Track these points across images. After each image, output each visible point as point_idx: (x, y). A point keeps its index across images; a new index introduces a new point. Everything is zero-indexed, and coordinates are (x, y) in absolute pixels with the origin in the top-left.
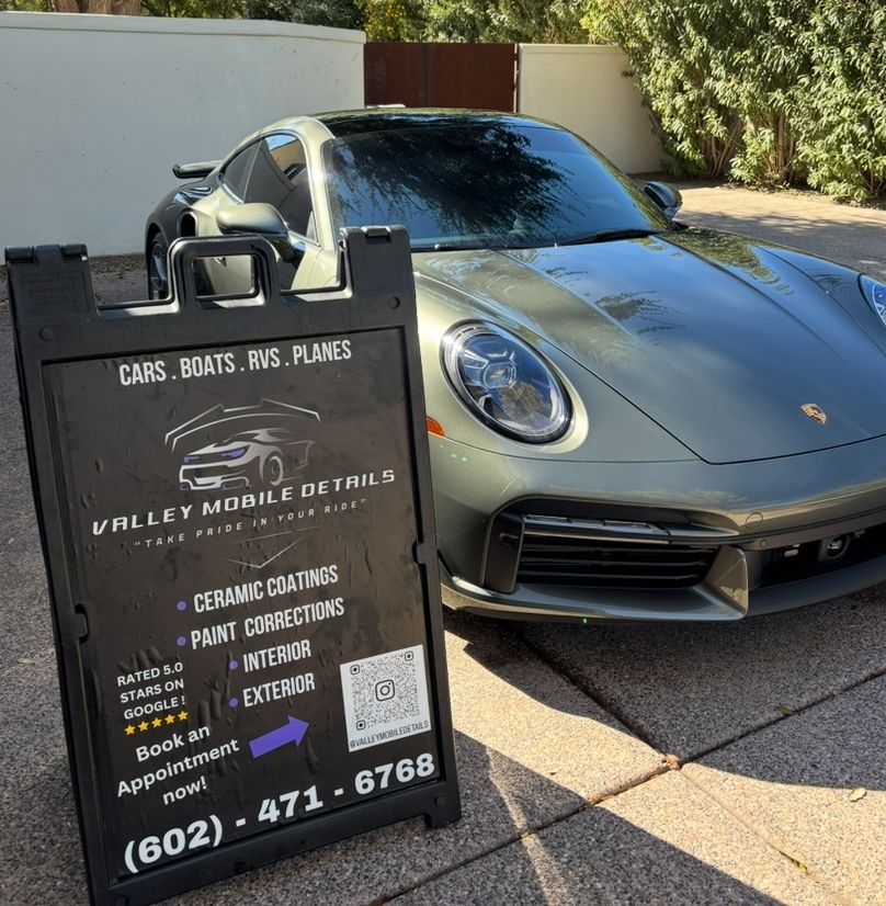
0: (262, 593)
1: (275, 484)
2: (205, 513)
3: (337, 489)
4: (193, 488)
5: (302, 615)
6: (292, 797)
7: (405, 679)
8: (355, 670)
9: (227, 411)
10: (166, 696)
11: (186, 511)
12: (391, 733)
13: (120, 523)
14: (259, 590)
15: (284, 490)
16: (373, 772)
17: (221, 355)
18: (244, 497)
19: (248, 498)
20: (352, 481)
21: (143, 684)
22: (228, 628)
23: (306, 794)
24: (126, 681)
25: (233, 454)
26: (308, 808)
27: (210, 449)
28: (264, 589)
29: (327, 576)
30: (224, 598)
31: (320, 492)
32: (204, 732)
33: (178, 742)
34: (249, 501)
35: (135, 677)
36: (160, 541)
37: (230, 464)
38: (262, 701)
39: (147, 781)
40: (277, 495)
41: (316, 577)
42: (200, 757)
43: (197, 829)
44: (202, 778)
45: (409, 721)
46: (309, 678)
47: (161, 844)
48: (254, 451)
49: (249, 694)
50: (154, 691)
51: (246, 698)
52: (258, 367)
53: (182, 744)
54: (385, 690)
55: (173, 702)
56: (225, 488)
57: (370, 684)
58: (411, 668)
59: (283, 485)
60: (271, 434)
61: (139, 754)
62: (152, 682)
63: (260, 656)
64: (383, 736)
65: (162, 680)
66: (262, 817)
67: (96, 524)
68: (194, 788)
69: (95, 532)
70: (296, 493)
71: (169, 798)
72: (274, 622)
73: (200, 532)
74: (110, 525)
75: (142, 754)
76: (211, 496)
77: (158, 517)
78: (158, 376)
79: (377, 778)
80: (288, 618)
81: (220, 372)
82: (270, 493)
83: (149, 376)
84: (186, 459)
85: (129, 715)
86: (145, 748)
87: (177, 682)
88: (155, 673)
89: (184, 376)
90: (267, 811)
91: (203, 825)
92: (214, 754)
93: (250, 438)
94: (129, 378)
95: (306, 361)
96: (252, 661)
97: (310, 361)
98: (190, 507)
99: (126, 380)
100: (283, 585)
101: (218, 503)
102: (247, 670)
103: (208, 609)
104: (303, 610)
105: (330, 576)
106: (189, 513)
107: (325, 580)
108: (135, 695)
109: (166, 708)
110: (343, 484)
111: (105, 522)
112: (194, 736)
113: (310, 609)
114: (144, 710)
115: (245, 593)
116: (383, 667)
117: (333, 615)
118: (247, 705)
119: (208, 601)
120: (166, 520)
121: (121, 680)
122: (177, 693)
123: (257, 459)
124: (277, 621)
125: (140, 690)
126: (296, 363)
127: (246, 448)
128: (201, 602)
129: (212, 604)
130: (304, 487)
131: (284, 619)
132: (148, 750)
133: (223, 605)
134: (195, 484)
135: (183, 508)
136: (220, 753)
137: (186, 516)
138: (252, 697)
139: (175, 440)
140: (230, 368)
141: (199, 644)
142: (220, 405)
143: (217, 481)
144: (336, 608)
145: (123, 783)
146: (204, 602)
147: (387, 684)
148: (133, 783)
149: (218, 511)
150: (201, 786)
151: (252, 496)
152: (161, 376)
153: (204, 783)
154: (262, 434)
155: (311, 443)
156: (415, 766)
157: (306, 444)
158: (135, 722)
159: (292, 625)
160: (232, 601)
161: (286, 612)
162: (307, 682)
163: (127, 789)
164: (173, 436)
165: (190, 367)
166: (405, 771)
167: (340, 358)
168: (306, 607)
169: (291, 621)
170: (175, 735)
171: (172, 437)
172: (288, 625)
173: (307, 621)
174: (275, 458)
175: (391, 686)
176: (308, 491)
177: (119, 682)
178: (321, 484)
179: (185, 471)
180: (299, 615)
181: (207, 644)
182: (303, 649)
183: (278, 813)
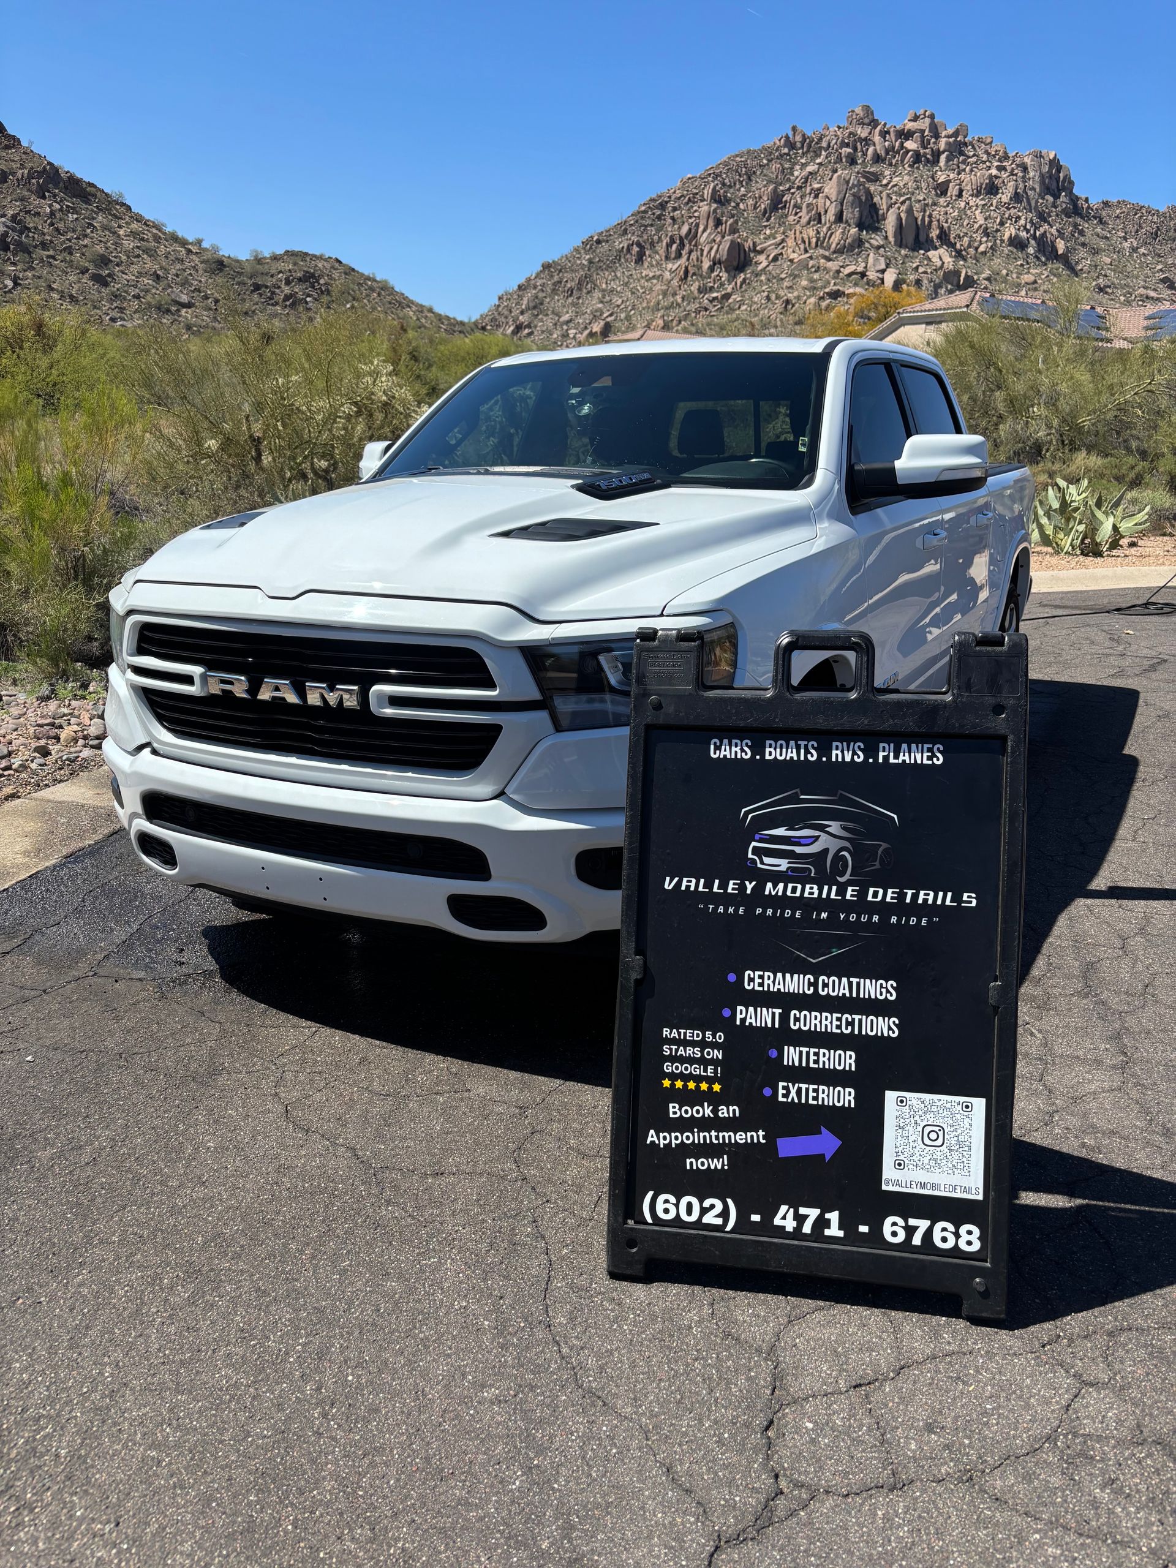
0: (812, 988)
1: (841, 880)
2: (767, 893)
3: (908, 900)
4: (759, 865)
5: (850, 1024)
6: (813, 1213)
7: (959, 1131)
8: (902, 1101)
9: (802, 797)
10: (703, 1062)
11: (749, 886)
12: (934, 1186)
13: (689, 883)
14: (810, 984)
15: (850, 889)
16: (906, 1222)
17: (806, 743)
18: (808, 886)
19: (811, 888)
20: (926, 896)
21: (685, 1043)
22: (774, 1014)
23: (827, 1216)
24: (670, 1034)
25: (803, 841)
26: (827, 1232)
27: (781, 832)
28: (815, 984)
29: (884, 990)
30: (774, 982)
31: (888, 899)
32: (734, 1111)
33: (708, 1112)
34: (811, 891)
35: (679, 1034)
36: (721, 909)
37: (798, 850)
38: (796, 1101)
39: (674, 1139)
40: (841, 891)
41: (872, 989)
42: (726, 1135)
43: (712, 1206)
44: (725, 1157)
45: (956, 1179)
46: (850, 1093)
47: (677, 1205)
48: (824, 842)
49: (784, 1088)
50: (694, 1053)
51: (781, 1092)
52: (840, 759)
53: (712, 1116)
54: (933, 1136)
55: (709, 1071)
56: (790, 873)
57: (916, 1123)
58: (967, 1121)
59: (849, 883)
60: (844, 828)
61: (671, 1110)
62: (693, 1044)
63: (801, 1053)
64: (923, 1185)
65: (703, 1044)
66: (777, 1221)
67: (668, 879)
68: (716, 1164)
69: (666, 886)
70: (862, 894)
71: (691, 1163)
72: (821, 1022)
73: (759, 911)
74: (679, 883)
75: (674, 1110)
76: (776, 877)
77: (723, 885)
78: (743, 754)
79: (910, 1231)
80: (835, 1023)
81: (802, 758)
82: (834, 888)
83: (736, 752)
84: (757, 837)
85: (668, 1068)
86: (677, 1106)
87: (716, 1051)
88: (698, 1036)
89: (767, 757)
90: (784, 1218)
91: (719, 1206)
92: (740, 1137)
94: (718, 752)
95: (892, 760)
96: (792, 1055)
97: (896, 761)
98: (754, 883)
99: (715, 753)
100: (837, 987)
101: (781, 886)
102: (785, 1063)
103: (757, 988)
104: (853, 1020)
105: (888, 991)
106: (752, 889)
107: (881, 994)
108: (677, 1051)
109: (702, 1073)
110: (915, 897)
111: (676, 879)
112: (724, 1112)
113: (860, 1021)
114: (681, 1068)
115: (795, 984)
116: (934, 1109)
117: (886, 1034)
118: (781, 1099)
119: (757, 980)
120: (730, 890)
121: (666, 1032)
122: (714, 1062)
123: (826, 851)
124: (824, 1022)
125: (681, 1048)
126: (881, 760)
127: (817, 838)
128: (751, 980)
129: (761, 985)
130: (871, 890)
131: (831, 1023)
132: (680, 1109)
133: (771, 989)
134: (762, 863)
135: (747, 883)
136: (746, 1139)
137: (749, 892)
138: (788, 1092)
139: (750, 816)
140: (812, 756)
141: (743, 1020)
142: (798, 790)
143: (783, 864)
144: (890, 1028)
145: (652, 1132)
146: (755, 980)
147: (936, 1129)
148: (661, 1135)
149: (780, 893)
150: (723, 1165)
151: (815, 887)
152: (746, 754)
153: (726, 1163)
154: (834, 827)
155: (884, 845)
156: (957, 1235)
157: (881, 845)
158: (673, 1077)
159: (839, 1031)
160: (781, 987)
161: (835, 1015)
162: (847, 1097)
163: (655, 1139)
164: (749, 812)
165: (775, 750)
166: (943, 1235)
167: (930, 762)
168: (857, 1017)
169: (839, 1027)
170: (706, 1104)
171: (747, 813)
172: (835, 1030)
173: (856, 1032)
174: (844, 853)
175: (941, 1134)
176: (875, 894)
178: (890, 891)
179: (754, 847)
180: (848, 1023)
181: (751, 1024)
182: (847, 1060)
183: (795, 1224)
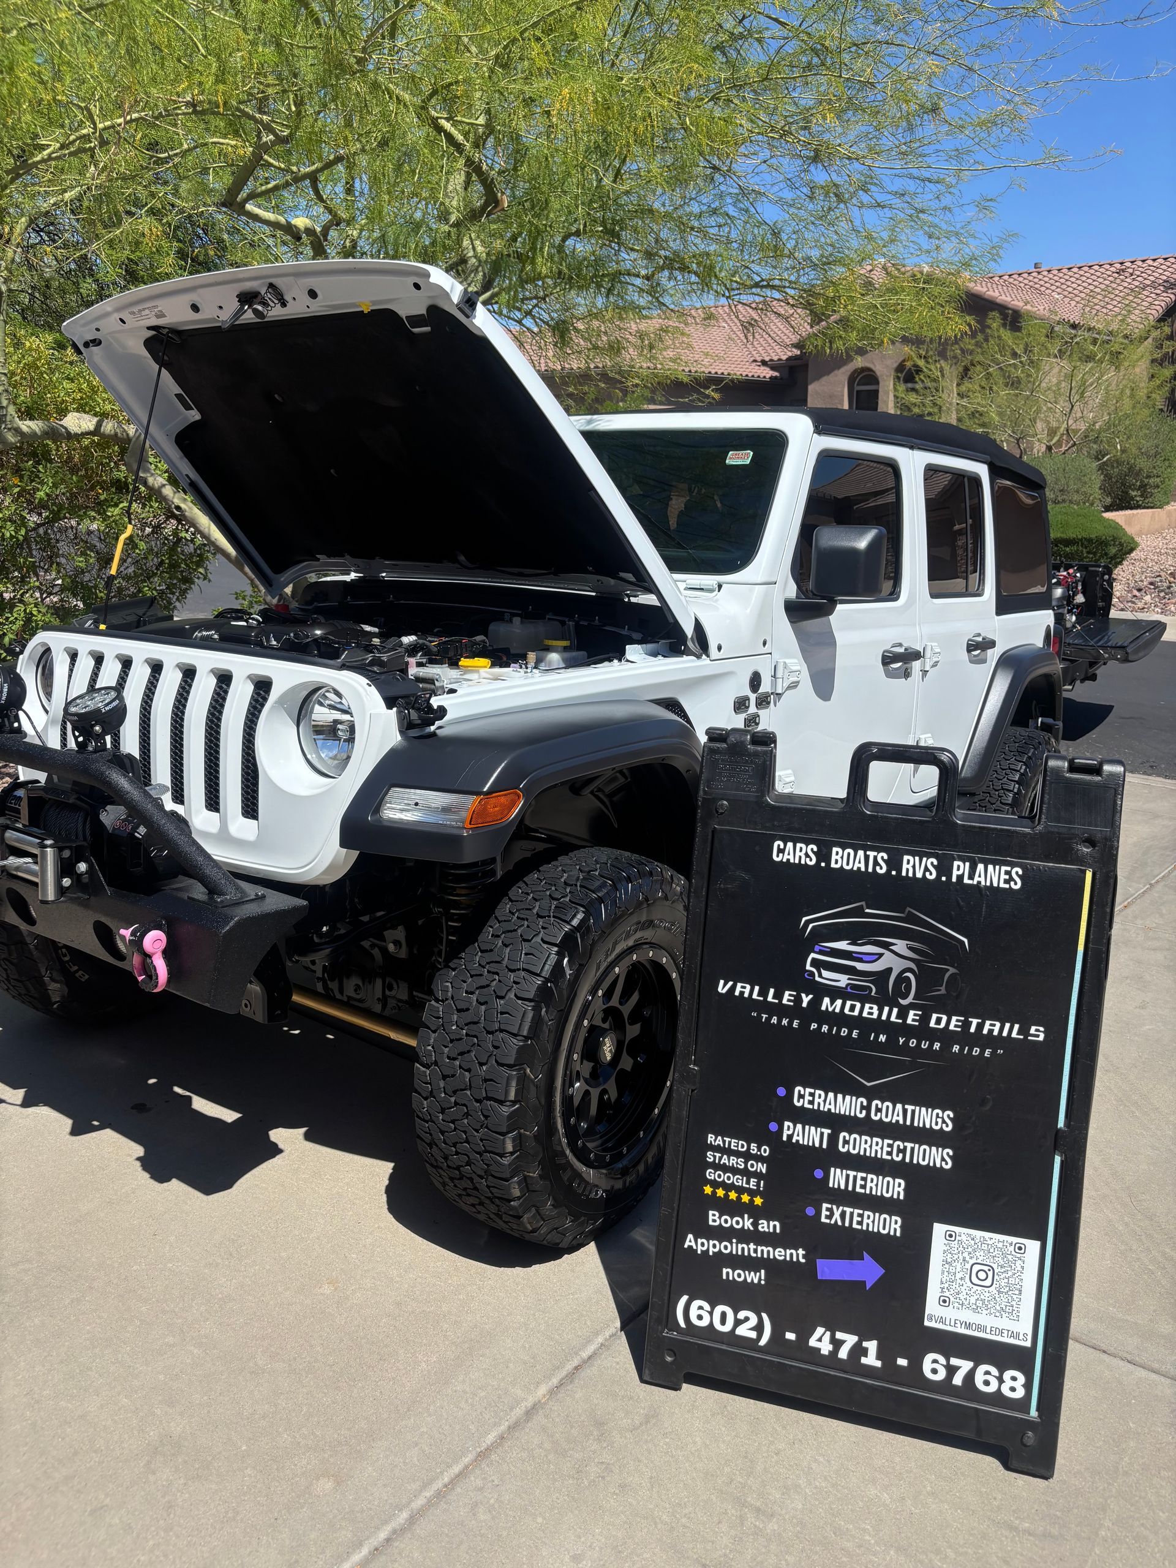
0: (864, 1112)
1: (904, 1002)
2: (823, 1008)
3: (972, 1030)
4: (817, 979)
5: (903, 1151)
6: (850, 1340)
7: (1010, 1273)
8: (951, 1236)
9: (867, 911)
10: (745, 1173)
11: (806, 999)
12: (979, 1328)
13: (743, 989)
14: (862, 1108)
15: (912, 1012)
16: (948, 1361)
17: (876, 853)
18: (867, 1006)
19: (871, 1008)
20: (991, 1027)
21: (729, 1152)
22: (822, 1134)
23: (865, 1344)
24: (715, 1141)
25: (865, 958)
26: (864, 1360)
27: (843, 945)
28: (868, 1108)
29: (940, 1120)
30: (825, 1101)
31: (952, 1027)
32: (775, 1226)
33: (748, 1224)
34: (871, 1011)
35: (724, 1142)
36: (774, 1020)
37: (860, 966)
38: (840, 1223)
39: (713, 1247)
40: (903, 1014)
41: (929, 1118)
42: (765, 1249)
43: (747, 1319)
44: (763, 1271)
45: (1004, 1323)
46: (896, 1222)
47: (711, 1313)
48: (887, 961)
49: (827, 1209)
50: (737, 1163)
51: (824, 1213)
52: (911, 875)
53: (752, 1228)
54: (982, 1275)
55: (752, 1183)
56: (849, 990)
57: (964, 1260)
58: (1019, 1263)
59: (912, 1006)
60: (910, 948)
61: (711, 1218)
62: (738, 1154)
63: (848, 1176)
64: (968, 1326)
65: (747, 1156)
66: (813, 1342)
67: (722, 982)
68: (753, 1277)
69: (720, 990)
70: (924, 1019)
71: (728, 1273)
72: (871, 1147)
73: (814, 1026)
74: (733, 988)
75: (714, 1218)
76: (835, 993)
77: (779, 995)
78: (808, 859)
79: (952, 1370)
80: (886, 1149)
81: (870, 870)
82: (895, 1010)
83: (800, 857)
84: (817, 948)
85: (710, 1174)
86: (717, 1214)
87: (760, 1164)
88: (743, 1146)
89: (833, 865)
90: (820, 1340)
91: (754, 1320)
92: (779, 1254)
93: (886, 946)
94: (781, 855)
95: (966, 881)
96: (838, 1178)
97: (970, 882)
98: (811, 996)
99: (778, 856)
100: (891, 1113)
101: (839, 1002)
102: (831, 1185)
103: (807, 1105)
104: (905, 1148)
105: (944, 1122)
106: (809, 1003)
107: (937, 1124)
108: (720, 1159)
109: (744, 1185)
110: (980, 1027)
111: (730, 983)
112: (764, 1226)
113: (913, 1149)
114: (724, 1177)
115: (847, 1105)
116: (985, 1247)
117: (938, 1165)
118: (823, 1220)
119: (808, 1098)
120: (785, 1001)
121: (711, 1138)
122: (758, 1175)
123: (889, 970)
124: (874, 1147)
125: (725, 1157)
126: (954, 879)
127: (881, 955)
128: (801, 1096)
129: (811, 1102)
130: (934, 1016)
131: (882, 1148)
132: (720, 1218)
133: (822, 1109)
134: (820, 976)
135: (803, 995)
136: (785, 1256)
137: (804, 1005)
138: (831, 1214)
139: (811, 926)
140: (881, 868)
141: (790, 1137)
142: (863, 903)
143: (843, 980)
144: (943, 1159)
145: (690, 1236)
146: (805, 1097)
147: (986, 1268)
148: (700, 1241)
149: (837, 1010)
150: (760, 1279)
151: (875, 1007)
152: (811, 860)
153: (763, 1278)
154: (900, 946)
155: (952, 970)
156: (1001, 1380)
157: (948, 970)
158: (715, 1184)
159: (889, 1158)
160: (832, 1107)
161: (887, 1141)
162: (892, 1225)
163: (693, 1244)
164: (810, 922)
165: (842, 858)
166: (986, 1379)
167: (1007, 886)
168: (909, 1145)
169: (890, 1153)
170: (746, 1216)
171: (808, 922)
172: (885, 1157)
173: (907, 1160)
174: (908, 974)
175: (990, 1274)
176: (938, 1021)
177: (709, 1139)
178: (954, 1018)
179: (814, 960)
180: (899, 1151)
181: (798, 1141)
182: (896, 1188)
183: (831, 1348)
